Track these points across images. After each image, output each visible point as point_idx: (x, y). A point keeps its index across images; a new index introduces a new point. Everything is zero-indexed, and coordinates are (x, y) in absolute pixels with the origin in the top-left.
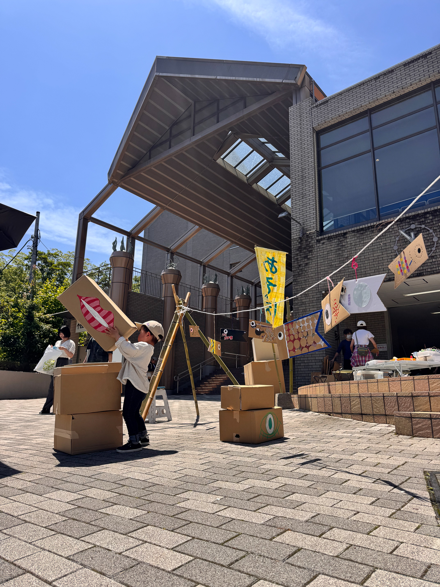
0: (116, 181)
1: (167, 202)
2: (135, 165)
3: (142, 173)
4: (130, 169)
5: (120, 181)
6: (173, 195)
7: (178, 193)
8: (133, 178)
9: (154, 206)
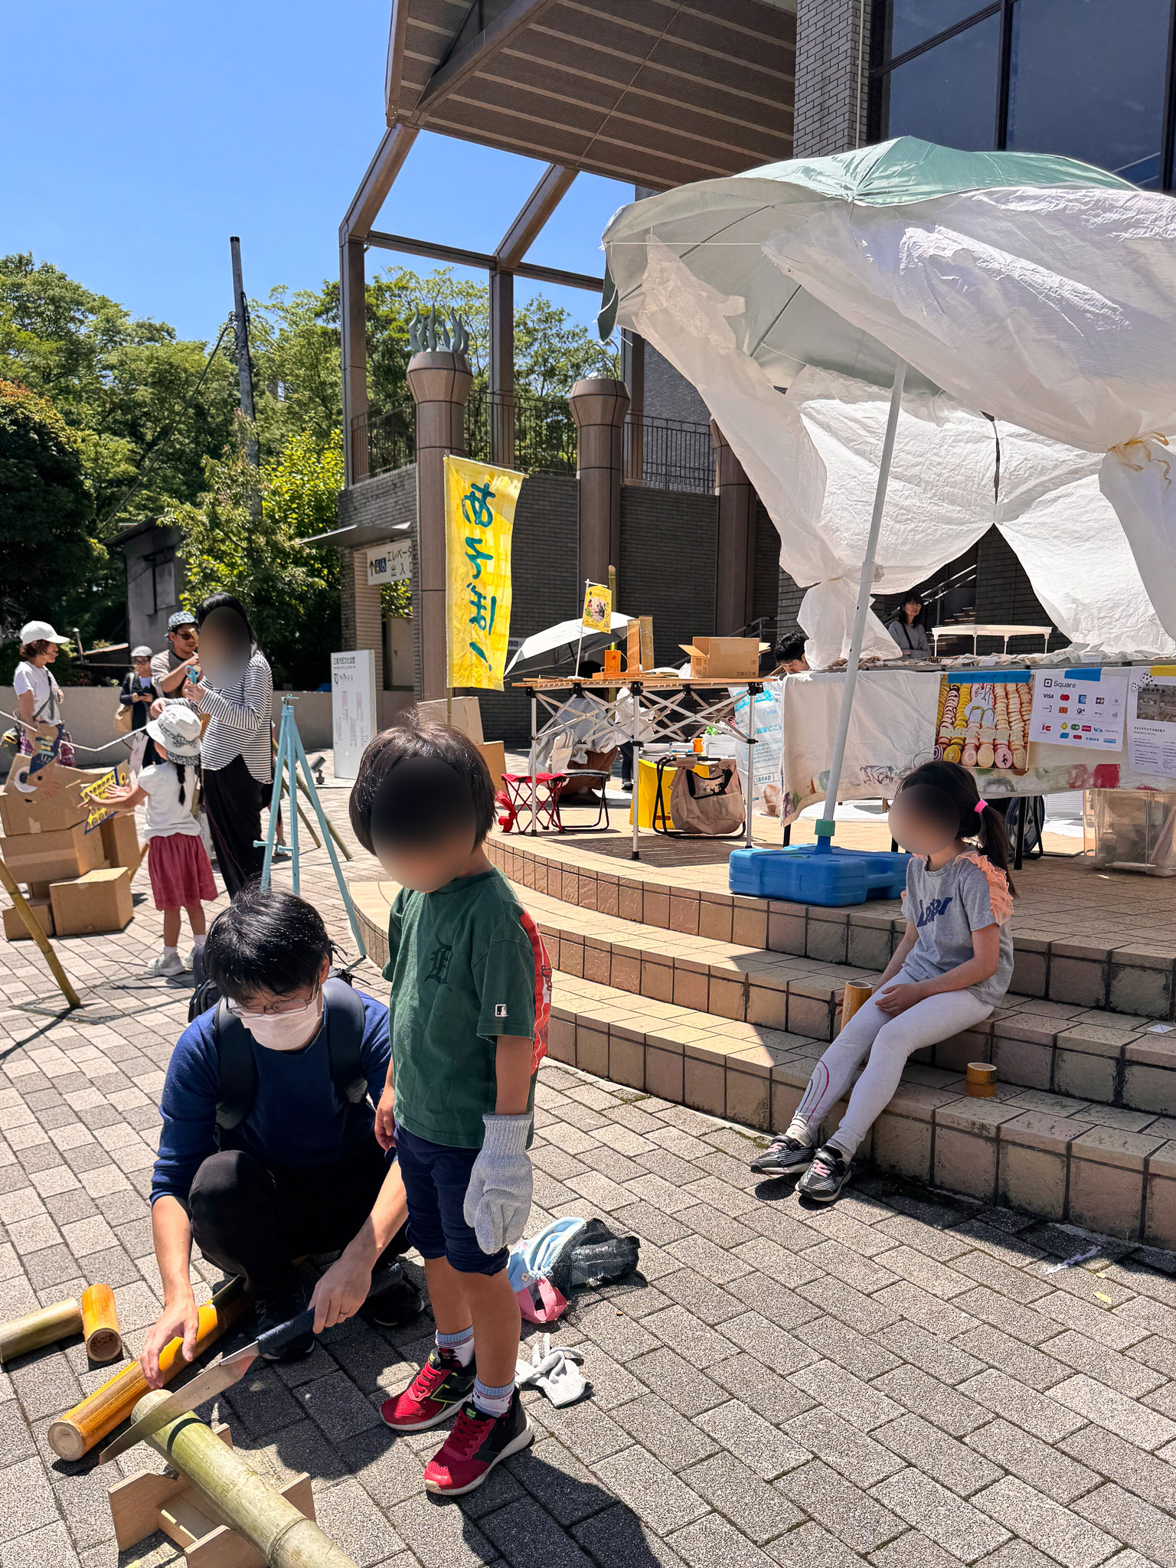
0: (408, 113)
1: (577, 145)
2: (449, 54)
3: (478, 74)
4: (438, 69)
5: (417, 113)
6: (594, 121)
7: (606, 111)
8: (457, 93)
9: (545, 166)
